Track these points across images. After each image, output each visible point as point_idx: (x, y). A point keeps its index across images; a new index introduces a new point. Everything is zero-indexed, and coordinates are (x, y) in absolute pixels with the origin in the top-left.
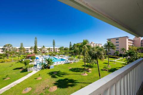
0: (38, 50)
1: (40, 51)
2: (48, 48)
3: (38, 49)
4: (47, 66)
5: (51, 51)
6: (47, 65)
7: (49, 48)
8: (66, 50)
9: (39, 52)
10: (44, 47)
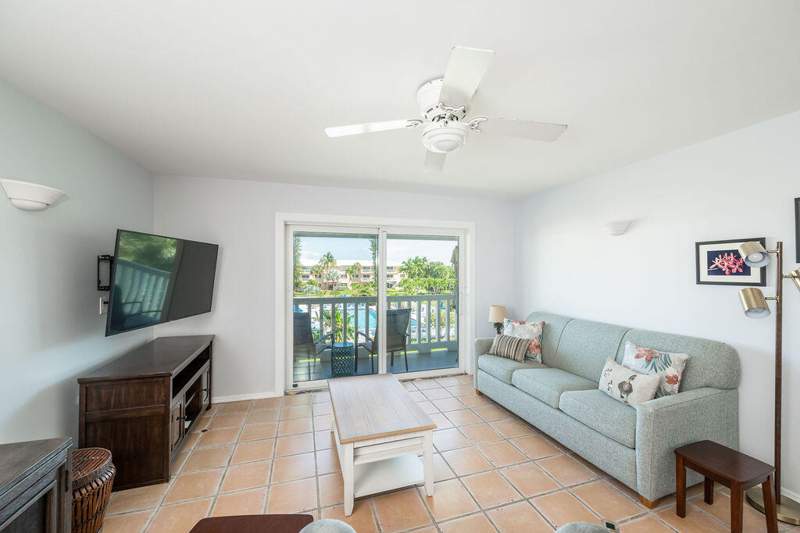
0: (305, 273)
1: (312, 278)
2: (351, 263)
3: (304, 268)
4: (328, 342)
5: (362, 280)
6: (326, 337)
7: (356, 267)
8: (435, 277)
9: (311, 283)
10: (329, 258)
